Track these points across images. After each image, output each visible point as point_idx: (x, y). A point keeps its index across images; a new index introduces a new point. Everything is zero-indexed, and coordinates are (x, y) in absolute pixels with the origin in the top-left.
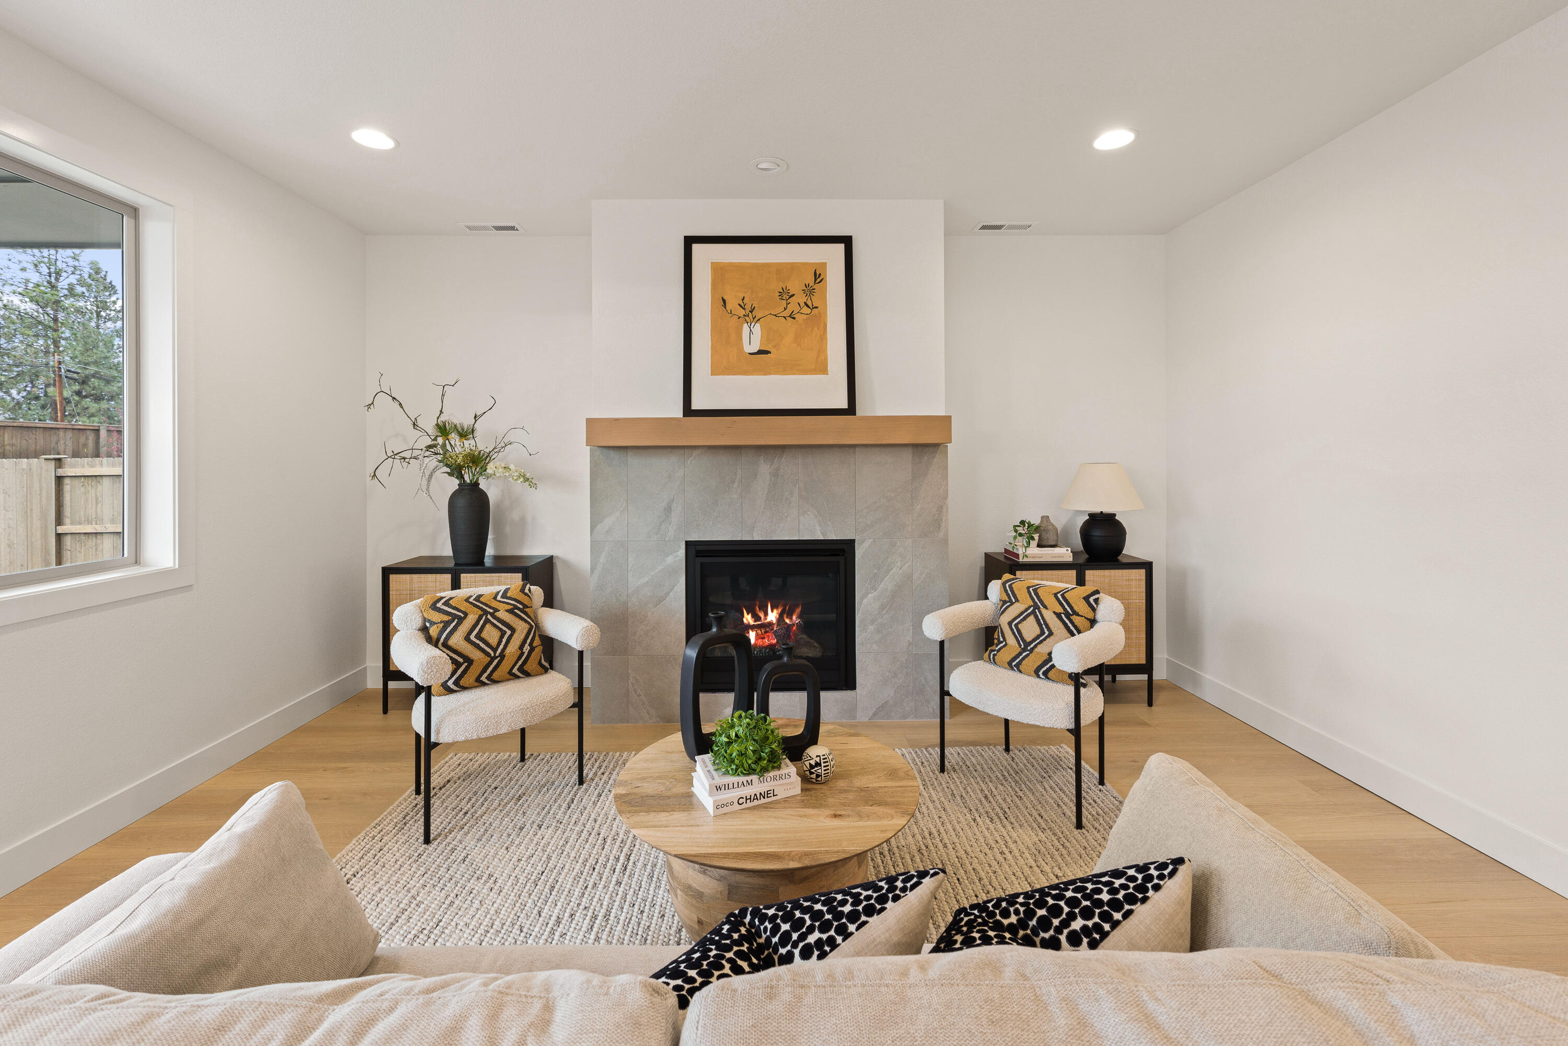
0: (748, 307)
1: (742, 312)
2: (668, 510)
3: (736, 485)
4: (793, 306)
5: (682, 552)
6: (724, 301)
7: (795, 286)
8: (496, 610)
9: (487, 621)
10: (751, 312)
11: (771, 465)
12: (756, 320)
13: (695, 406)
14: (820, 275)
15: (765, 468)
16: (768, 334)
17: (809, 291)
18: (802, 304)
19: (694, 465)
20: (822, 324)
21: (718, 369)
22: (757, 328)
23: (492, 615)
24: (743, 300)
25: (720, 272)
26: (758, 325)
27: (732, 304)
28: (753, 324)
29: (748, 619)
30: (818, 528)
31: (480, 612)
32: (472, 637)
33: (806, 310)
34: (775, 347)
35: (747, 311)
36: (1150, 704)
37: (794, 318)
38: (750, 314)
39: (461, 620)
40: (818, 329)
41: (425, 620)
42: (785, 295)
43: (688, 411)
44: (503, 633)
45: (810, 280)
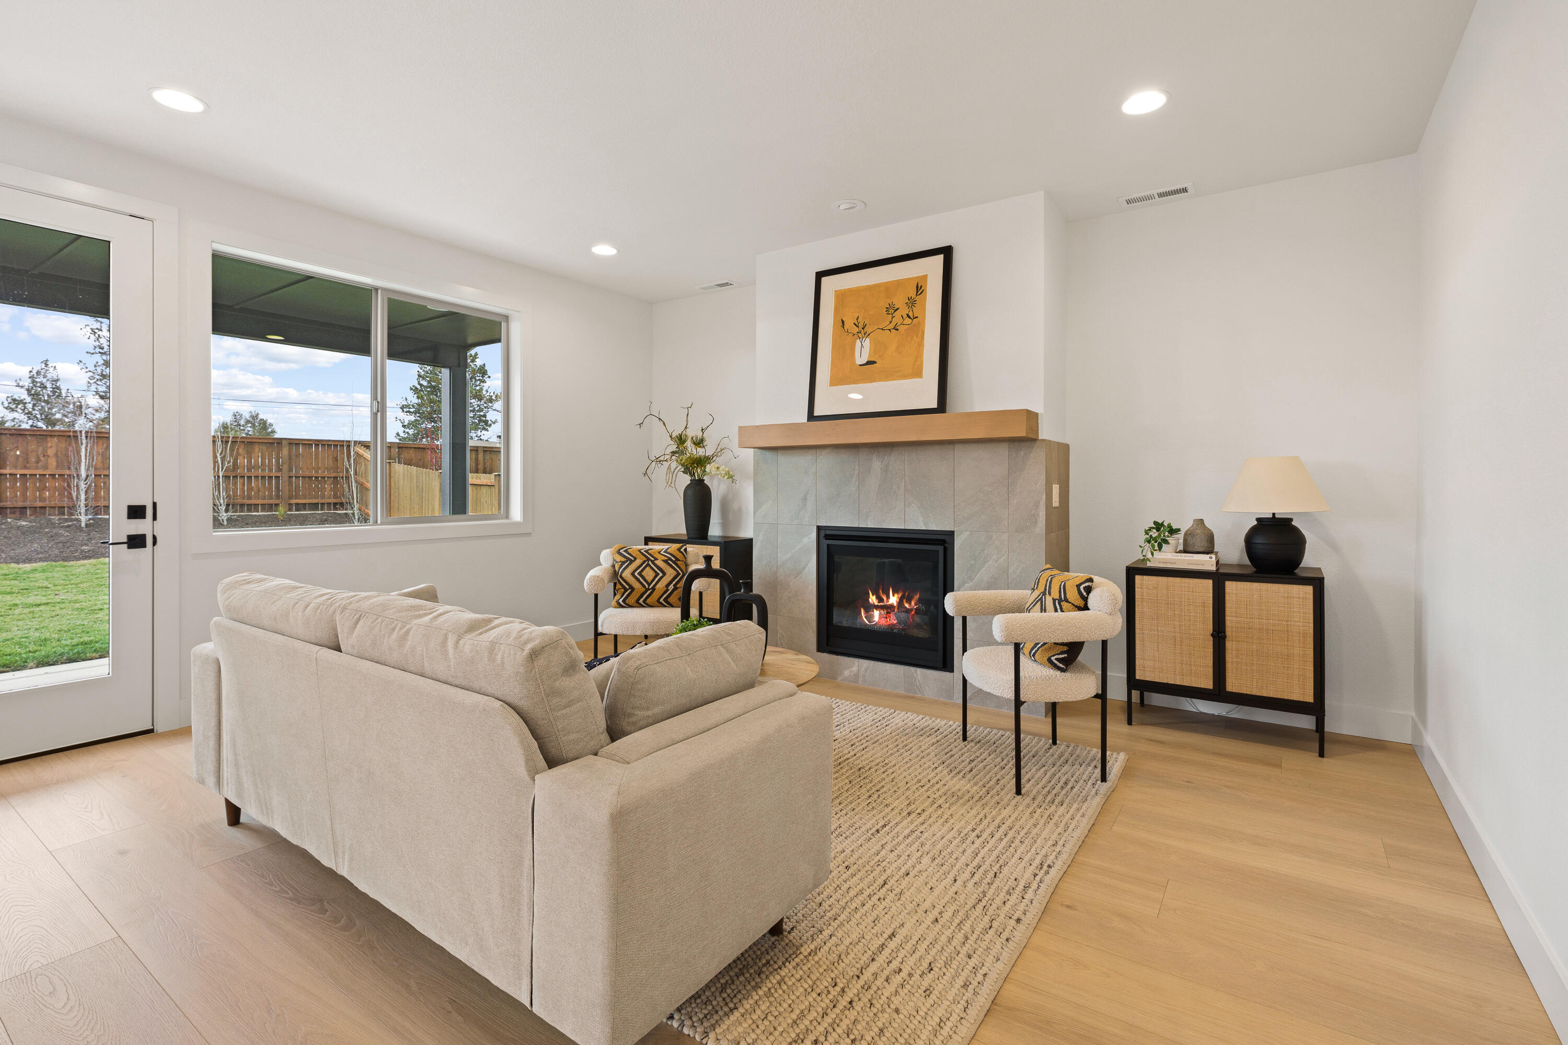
0: (861, 326)
1: (856, 330)
2: (805, 499)
3: (854, 479)
4: (897, 319)
5: (814, 535)
6: (843, 322)
7: (900, 301)
8: (656, 559)
9: (648, 565)
10: (863, 329)
11: (882, 462)
12: (866, 335)
13: (817, 413)
14: (921, 286)
15: (877, 463)
16: (877, 347)
17: (911, 303)
18: (905, 316)
19: (826, 461)
20: (920, 333)
21: (836, 381)
22: (867, 342)
23: (653, 562)
24: (857, 319)
25: (842, 297)
26: (868, 339)
27: (849, 324)
28: (864, 339)
29: (873, 599)
30: (921, 519)
31: (645, 559)
32: (636, 574)
33: (908, 321)
34: (880, 357)
35: (860, 328)
36: (1322, 755)
37: (897, 330)
38: (862, 331)
39: (631, 562)
40: (917, 337)
41: (614, 560)
42: (891, 309)
43: (811, 417)
44: (657, 574)
45: (912, 293)
